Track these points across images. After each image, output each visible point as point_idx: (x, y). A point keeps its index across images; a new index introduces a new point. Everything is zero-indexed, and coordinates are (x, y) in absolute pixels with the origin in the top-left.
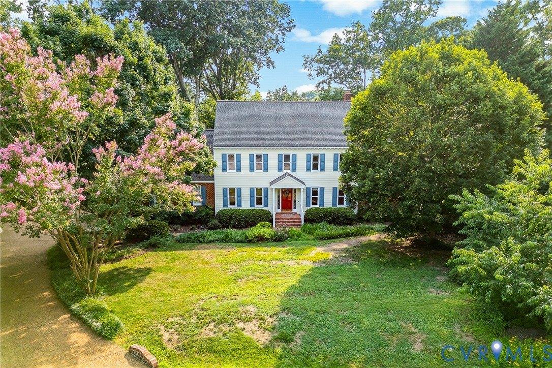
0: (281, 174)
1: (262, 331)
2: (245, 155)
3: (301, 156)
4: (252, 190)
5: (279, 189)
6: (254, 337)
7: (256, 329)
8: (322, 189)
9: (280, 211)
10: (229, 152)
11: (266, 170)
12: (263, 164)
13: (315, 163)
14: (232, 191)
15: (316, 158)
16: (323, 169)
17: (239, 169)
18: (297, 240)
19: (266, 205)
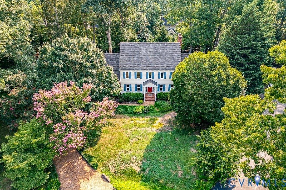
0: (148, 79)
1: (138, 167)
2: (133, 72)
3: (156, 73)
4: (136, 85)
5: (147, 87)
6: (135, 169)
7: (136, 166)
8: (165, 85)
9: (147, 93)
10: (126, 71)
11: (141, 78)
12: (140, 76)
13: (162, 75)
14: (128, 86)
15: (162, 74)
16: (165, 78)
17: (130, 78)
18: (152, 113)
19: (141, 91)
